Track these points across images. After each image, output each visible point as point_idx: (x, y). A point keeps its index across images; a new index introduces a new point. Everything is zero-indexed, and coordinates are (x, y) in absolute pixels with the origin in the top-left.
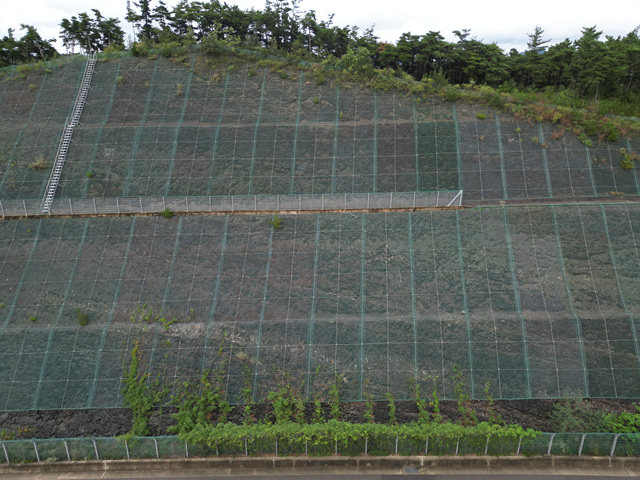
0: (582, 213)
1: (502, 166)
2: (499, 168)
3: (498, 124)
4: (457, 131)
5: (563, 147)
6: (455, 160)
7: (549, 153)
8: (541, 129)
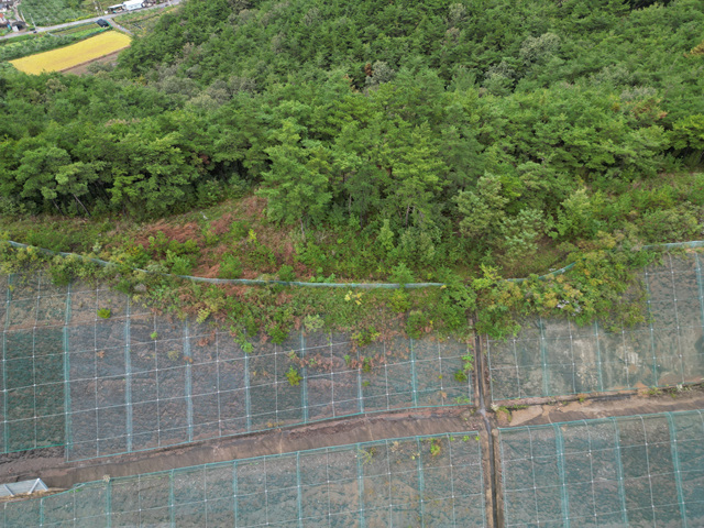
0: (208, 484)
1: (128, 397)
2: (124, 402)
3: (127, 326)
4: (65, 343)
5: (214, 357)
6: (61, 395)
7: (195, 369)
8: (186, 331)
